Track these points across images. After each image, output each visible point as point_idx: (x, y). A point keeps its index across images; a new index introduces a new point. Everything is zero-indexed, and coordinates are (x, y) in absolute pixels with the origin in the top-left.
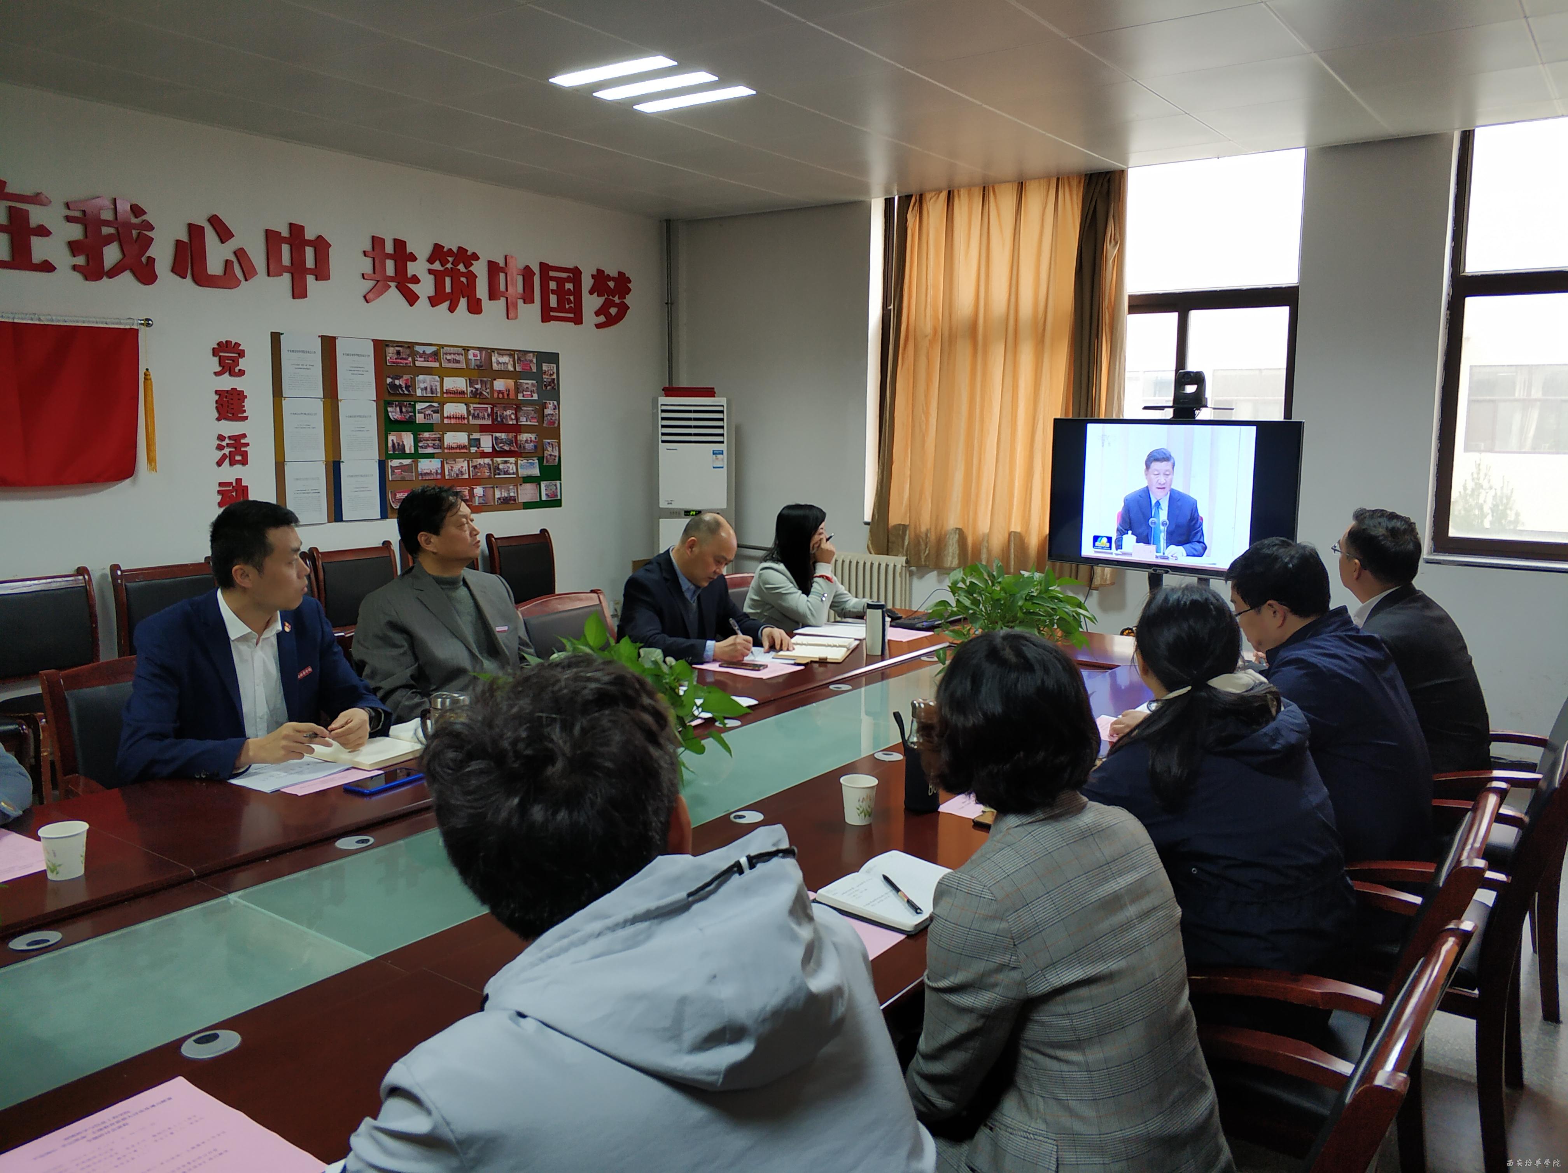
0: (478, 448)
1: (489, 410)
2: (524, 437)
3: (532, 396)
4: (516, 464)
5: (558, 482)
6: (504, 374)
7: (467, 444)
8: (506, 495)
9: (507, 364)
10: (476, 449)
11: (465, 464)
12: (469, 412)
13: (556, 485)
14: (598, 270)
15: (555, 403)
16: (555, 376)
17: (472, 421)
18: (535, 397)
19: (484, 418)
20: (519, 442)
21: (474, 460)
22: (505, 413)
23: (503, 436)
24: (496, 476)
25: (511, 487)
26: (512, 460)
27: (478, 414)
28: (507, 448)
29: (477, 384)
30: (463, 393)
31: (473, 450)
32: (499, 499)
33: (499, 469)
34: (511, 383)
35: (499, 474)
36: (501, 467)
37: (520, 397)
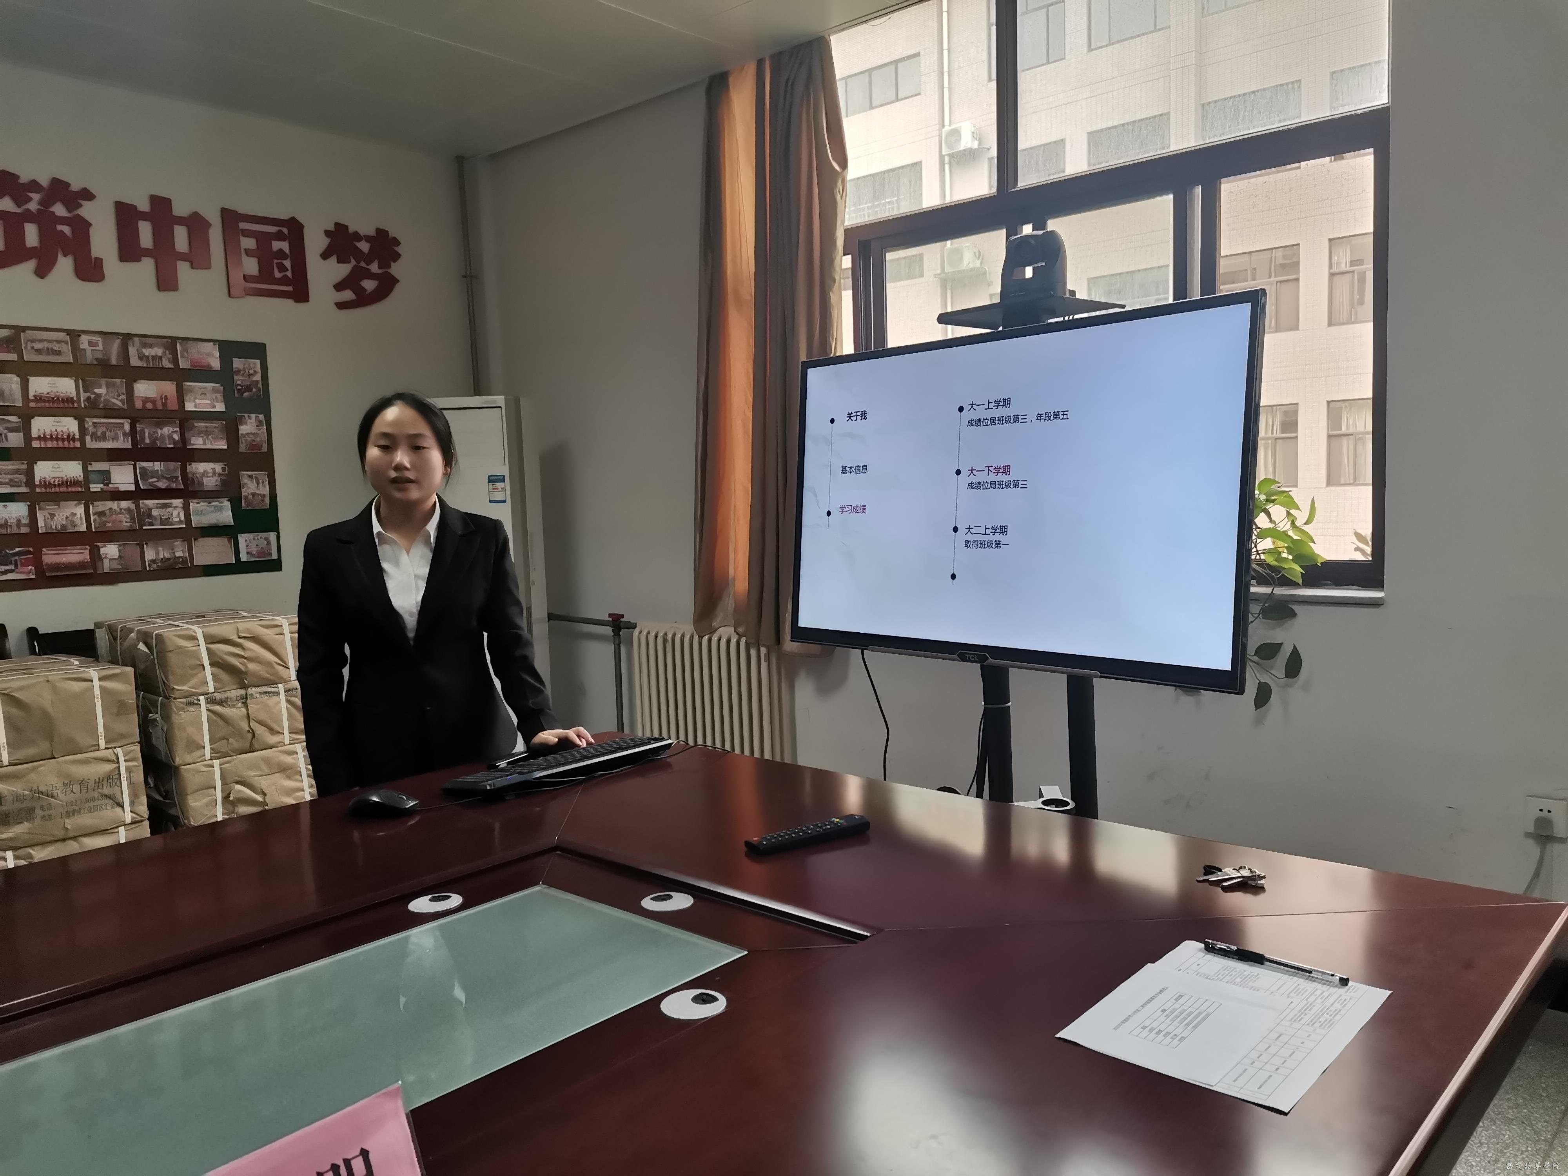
0: (107, 485)
1: (127, 427)
2: (200, 468)
3: (214, 407)
4: (186, 509)
5: (272, 536)
6: (153, 373)
7: (81, 479)
8: (167, 555)
9: (160, 358)
10: (101, 486)
11: (80, 510)
12: (82, 429)
13: (267, 539)
14: (337, 225)
15: (261, 417)
16: (258, 377)
17: (90, 443)
18: (220, 407)
19: (115, 438)
20: (190, 476)
21: (96, 503)
22: (159, 431)
23: (157, 466)
24: (144, 528)
25: (176, 543)
26: (178, 502)
27: (104, 434)
28: (162, 485)
29: (100, 387)
30: (70, 400)
31: (95, 487)
32: (154, 561)
33: (150, 516)
34: (169, 388)
35: (151, 524)
36: (154, 513)
37: (189, 407)
